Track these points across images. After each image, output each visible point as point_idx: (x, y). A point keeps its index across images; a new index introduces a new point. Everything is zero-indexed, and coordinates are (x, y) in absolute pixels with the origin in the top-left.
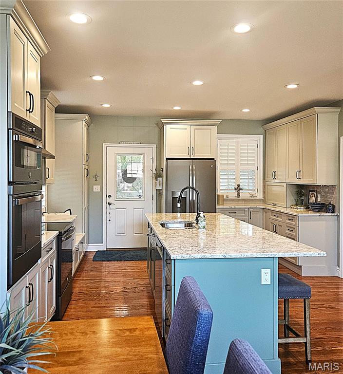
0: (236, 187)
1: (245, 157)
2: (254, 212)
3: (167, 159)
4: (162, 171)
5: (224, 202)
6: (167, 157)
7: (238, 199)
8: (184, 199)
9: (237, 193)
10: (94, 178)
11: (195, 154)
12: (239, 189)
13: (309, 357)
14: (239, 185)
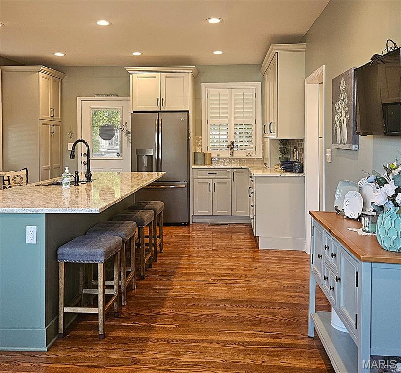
0: (229, 144)
1: (240, 108)
2: (238, 172)
6: (134, 110)
7: (232, 158)
8: (150, 157)
9: (230, 151)
10: (69, 136)
11: (165, 106)
12: (232, 146)
13: (101, 331)
14: (232, 143)
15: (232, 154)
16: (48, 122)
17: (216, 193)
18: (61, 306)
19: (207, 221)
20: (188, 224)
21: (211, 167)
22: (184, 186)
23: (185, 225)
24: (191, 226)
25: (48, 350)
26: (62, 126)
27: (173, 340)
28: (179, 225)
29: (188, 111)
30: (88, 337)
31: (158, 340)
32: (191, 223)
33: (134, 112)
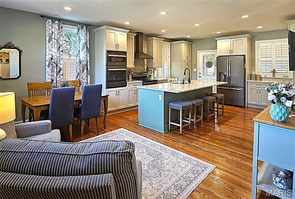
1: (279, 52)
7: (274, 77)
8: (225, 76)
9: (273, 74)
10: (194, 66)
11: (233, 53)
12: (274, 72)
13: (181, 133)
14: (274, 70)
15: (274, 76)
16: (185, 61)
17: (261, 94)
18: (170, 121)
19: (256, 107)
20: (245, 107)
21: (261, 82)
22: (242, 89)
23: (243, 107)
24: (246, 108)
25: (164, 133)
26: (192, 62)
27: (205, 143)
28: (240, 107)
29: (245, 55)
30: (177, 133)
31: (200, 141)
32: (246, 106)
33: (218, 56)
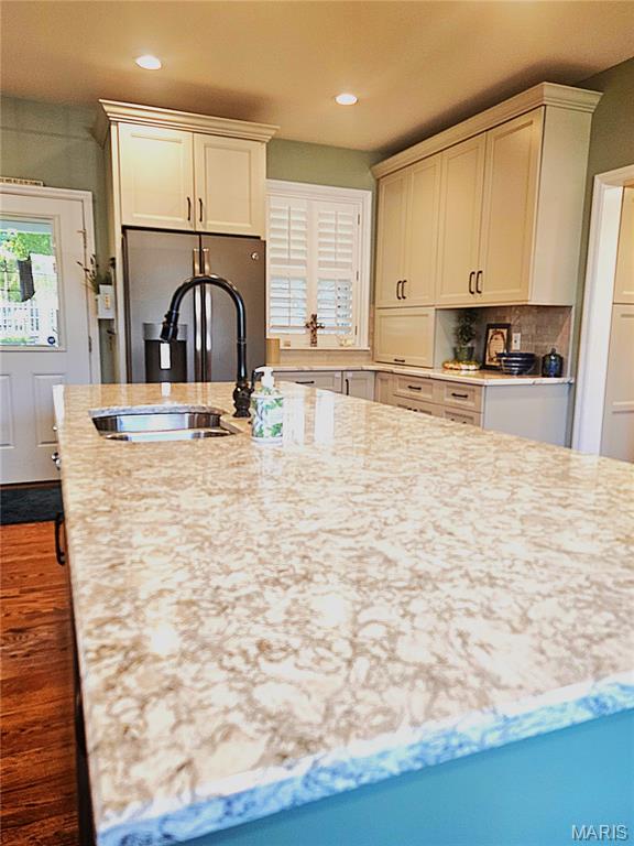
0: (310, 320)
1: (329, 244)
2: (357, 379)
3: (125, 228)
4: (114, 265)
5: (282, 359)
6: (125, 223)
7: (315, 350)
9: (310, 336)
11: (206, 220)
12: (315, 326)
14: (314, 317)
15: (314, 343)
